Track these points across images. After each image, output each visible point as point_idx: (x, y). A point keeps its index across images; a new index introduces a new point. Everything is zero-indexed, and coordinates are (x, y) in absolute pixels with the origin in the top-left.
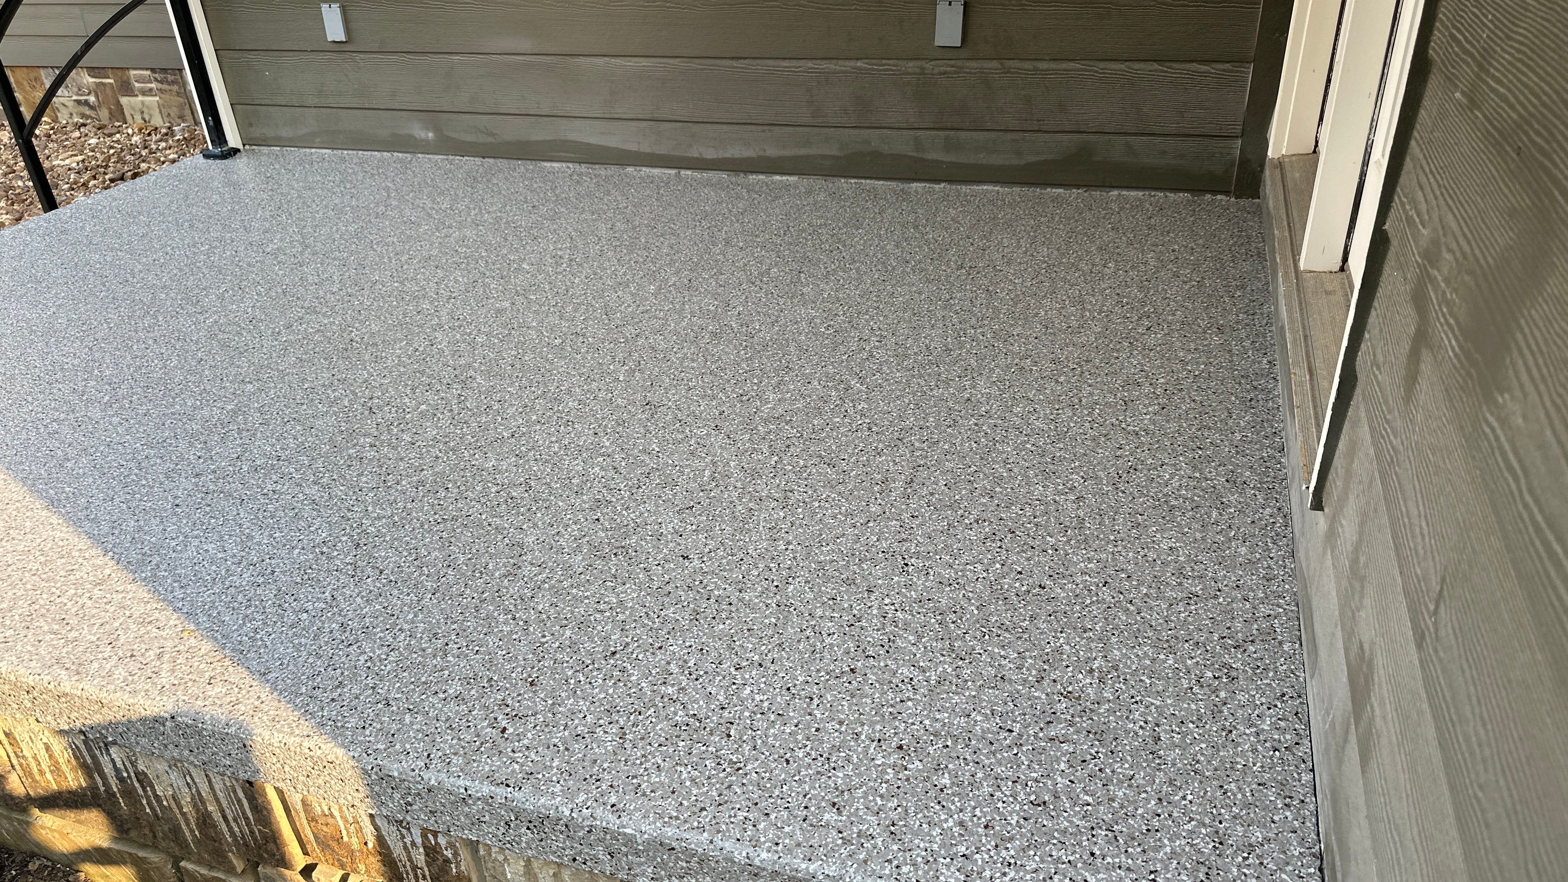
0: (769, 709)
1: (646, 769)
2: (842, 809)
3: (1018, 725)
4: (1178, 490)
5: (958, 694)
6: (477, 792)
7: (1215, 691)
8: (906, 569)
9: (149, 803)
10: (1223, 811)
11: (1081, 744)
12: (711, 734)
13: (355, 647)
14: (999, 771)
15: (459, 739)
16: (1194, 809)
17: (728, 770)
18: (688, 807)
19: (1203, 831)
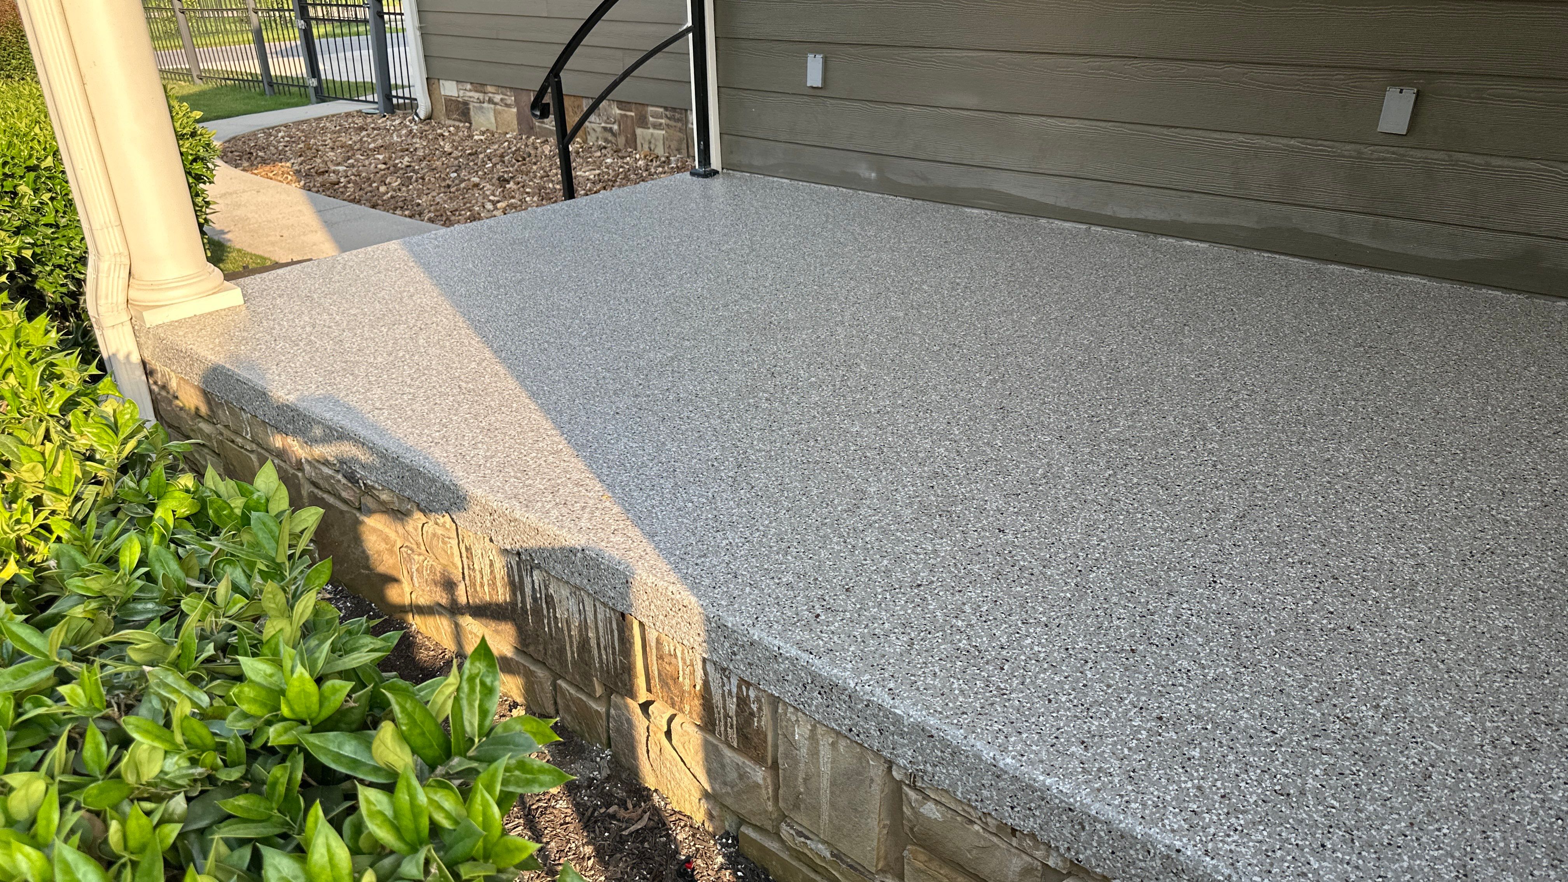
0: (1044, 659)
1: (924, 673)
2: (1089, 747)
3: (1284, 730)
4: (1535, 579)
5: (1230, 692)
6: (787, 652)
7: (1509, 755)
8: (1213, 585)
9: (549, 624)
10: (1478, 851)
11: (1344, 761)
12: (987, 664)
13: (721, 533)
14: (1251, 760)
15: (783, 613)
16: (1446, 841)
17: (995, 692)
18: (952, 709)
19: (1450, 861)
